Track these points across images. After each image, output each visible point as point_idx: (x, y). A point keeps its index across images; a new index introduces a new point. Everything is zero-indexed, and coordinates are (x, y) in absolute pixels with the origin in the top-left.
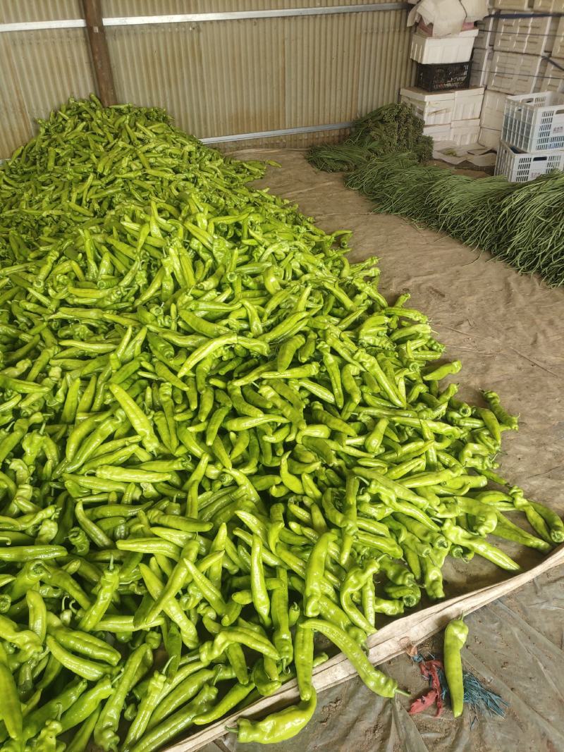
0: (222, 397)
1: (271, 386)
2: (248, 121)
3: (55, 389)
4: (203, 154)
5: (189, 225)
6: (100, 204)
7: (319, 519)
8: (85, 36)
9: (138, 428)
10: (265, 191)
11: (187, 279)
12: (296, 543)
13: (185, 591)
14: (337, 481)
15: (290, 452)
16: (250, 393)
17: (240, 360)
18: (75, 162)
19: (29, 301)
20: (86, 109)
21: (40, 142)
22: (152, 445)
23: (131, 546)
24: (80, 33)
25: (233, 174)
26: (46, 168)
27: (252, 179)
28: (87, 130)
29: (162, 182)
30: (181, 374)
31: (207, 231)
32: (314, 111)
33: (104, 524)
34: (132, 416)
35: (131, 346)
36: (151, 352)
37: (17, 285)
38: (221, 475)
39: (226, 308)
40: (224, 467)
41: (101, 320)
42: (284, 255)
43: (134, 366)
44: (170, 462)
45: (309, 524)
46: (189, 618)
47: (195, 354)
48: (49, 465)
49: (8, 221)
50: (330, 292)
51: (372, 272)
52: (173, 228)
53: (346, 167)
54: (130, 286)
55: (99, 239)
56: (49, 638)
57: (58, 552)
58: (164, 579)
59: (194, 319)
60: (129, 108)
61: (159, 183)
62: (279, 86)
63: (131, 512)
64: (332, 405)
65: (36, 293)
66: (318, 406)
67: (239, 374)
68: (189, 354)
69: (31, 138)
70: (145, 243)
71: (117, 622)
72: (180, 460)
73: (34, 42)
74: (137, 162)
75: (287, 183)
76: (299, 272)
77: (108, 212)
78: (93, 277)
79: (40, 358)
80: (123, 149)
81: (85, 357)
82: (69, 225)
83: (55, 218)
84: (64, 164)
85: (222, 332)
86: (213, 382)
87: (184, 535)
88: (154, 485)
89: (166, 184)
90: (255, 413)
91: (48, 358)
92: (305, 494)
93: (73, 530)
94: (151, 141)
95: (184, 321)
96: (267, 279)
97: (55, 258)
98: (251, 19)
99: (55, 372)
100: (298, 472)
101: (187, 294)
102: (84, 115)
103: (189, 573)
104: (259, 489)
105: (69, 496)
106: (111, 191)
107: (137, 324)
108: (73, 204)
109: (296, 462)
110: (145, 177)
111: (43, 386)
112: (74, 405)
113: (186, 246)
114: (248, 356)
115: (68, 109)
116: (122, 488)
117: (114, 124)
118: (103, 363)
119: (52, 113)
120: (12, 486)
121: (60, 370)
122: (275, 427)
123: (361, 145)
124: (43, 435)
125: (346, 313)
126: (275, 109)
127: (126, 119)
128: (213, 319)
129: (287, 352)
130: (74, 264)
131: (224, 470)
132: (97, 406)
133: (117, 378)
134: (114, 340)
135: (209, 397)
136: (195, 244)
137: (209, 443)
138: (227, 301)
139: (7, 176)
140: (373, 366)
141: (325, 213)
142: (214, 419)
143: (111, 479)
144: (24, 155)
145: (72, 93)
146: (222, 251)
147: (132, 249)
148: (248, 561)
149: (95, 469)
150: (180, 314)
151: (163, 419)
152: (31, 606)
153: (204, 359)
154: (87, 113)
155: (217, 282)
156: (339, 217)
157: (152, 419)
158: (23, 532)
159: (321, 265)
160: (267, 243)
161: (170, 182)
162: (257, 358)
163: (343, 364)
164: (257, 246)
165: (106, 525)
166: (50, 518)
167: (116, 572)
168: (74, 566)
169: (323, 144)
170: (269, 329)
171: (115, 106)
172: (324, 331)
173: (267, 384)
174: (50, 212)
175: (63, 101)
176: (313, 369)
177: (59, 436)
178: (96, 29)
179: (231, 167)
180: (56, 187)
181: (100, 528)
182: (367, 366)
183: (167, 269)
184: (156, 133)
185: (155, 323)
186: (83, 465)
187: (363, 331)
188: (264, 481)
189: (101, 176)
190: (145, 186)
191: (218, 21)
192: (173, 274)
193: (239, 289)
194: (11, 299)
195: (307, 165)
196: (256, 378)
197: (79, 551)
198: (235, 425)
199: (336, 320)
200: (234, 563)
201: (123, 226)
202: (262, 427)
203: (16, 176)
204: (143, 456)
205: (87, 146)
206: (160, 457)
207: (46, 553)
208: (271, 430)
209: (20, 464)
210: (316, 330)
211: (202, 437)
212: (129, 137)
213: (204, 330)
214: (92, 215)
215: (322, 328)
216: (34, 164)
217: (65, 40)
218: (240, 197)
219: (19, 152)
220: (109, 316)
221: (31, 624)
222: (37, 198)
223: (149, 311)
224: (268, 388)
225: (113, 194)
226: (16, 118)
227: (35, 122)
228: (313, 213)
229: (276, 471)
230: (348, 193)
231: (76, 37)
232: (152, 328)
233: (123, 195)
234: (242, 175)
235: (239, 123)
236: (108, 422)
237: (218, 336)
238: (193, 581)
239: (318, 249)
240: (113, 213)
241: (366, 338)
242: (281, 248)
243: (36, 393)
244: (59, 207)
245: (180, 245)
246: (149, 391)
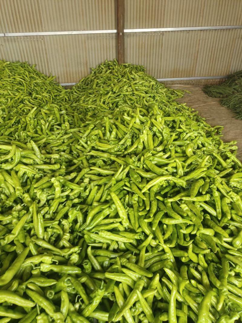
0: (162, 206)
1: (186, 204)
2: (179, 73)
3: (85, 189)
4: (158, 86)
5: (153, 120)
6: (113, 104)
7: (206, 280)
8: (116, 36)
9: (121, 214)
10: (184, 104)
11: (150, 145)
12: (193, 291)
13: (134, 305)
14: (216, 260)
15: (193, 240)
16: (175, 206)
17: (171, 188)
18: (104, 86)
19: (79, 145)
20: (111, 64)
21: (91, 77)
22: (126, 224)
23: (112, 276)
24: (114, 35)
25: (170, 95)
26: (92, 87)
27: (178, 98)
28: (111, 73)
29: (140, 97)
30: (143, 191)
31: (161, 123)
32: (209, 70)
33: (99, 258)
34: (119, 209)
35: (121, 174)
36: (130, 177)
37: (75, 137)
38: (157, 246)
39: (166, 161)
40: (159, 242)
41: (109, 158)
42: (194, 137)
43: (122, 183)
44: (134, 234)
45: (200, 282)
46: (134, 320)
47: (151, 182)
48: (79, 224)
49: (74, 108)
50: (216, 158)
51: (234, 148)
52: (145, 120)
53: (222, 96)
54: (123, 145)
55: (112, 121)
56: (68, 317)
57: (77, 271)
58: (125, 297)
59: (151, 165)
60: (129, 65)
61: (139, 98)
62: (195, 59)
63: (113, 256)
64: (214, 216)
65: (82, 142)
66: (208, 217)
67: (170, 194)
68: (148, 182)
69: (88, 75)
70: (132, 126)
71: (100, 314)
72: (138, 234)
73: (96, 38)
74: (130, 88)
75: (193, 101)
76: (201, 146)
77: (115, 108)
78: (108, 138)
79: (81, 173)
80: (125, 82)
81: (100, 175)
82: (98, 112)
83: (93, 108)
84: (100, 86)
85: (164, 173)
86: (158, 197)
87: (138, 276)
88: (125, 243)
89: (142, 98)
90: (178, 217)
91: (84, 173)
92: (198, 264)
93: (85, 261)
94: (137, 79)
95: (146, 165)
96: (187, 149)
97: (92, 128)
98: (186, 31)
99: (86, 180)
100: (197, 252)
101: (149, 153)
102: (111, 67)
103: (138, 297)
104: (175, 256)
105: (84, 241)
106: (118, 100)
107: (125, 163)
108: (101, 104)
109: (196, 247)
110: (133, 94)
111: (81, 187)
112: (93, 197)
113: (150, 129)
114: (175, 186)
115: (104, 64)
116: (109, 242)
117: (122, 72)
118: (108, 180)
119: (98, 66)
120: (62, 232)
121: (89, 180)
122: (186, 225)
123: (230, 86)
124: (78, 211)
125: (222, 169)
126: (191, 69)
127: (127, 70)
128: (160, 166)
129: (196, 188)
130: (100, 131)
131: (159, 244)
132: (103, 200)
133: (113, 189)
134: (114, 169)
135: (155, 205)
136: (155, 129)
137: (154, 229)
138: (167, 158)
139: (76, 89)
140: (238, 200)
141: (211, 117)
142: (157, 216)
143: (105, 237)
144: (84, 82)
145: (107, 58)
146: (167, 134)
147: (126, 128)
148: (169, 298)
149: (99, 231)
150: (145, 161)
151: (133, 212)
152: (62, 299)
153: (155, 185)
154: (112, 66)
155: (163, 148)
156: (217, 119)
157: (128, 211)
158: (64, 257)
159: (211, 143)
160: (188, 131)
161: (144, 97)
162: (179, 187)
163: (222, 197)
164: (183, 132)
165: (100, 259)
166: (76, 252)
167: (103, 291)
168: (84, 279)
169: (211, 84)
170: (186, 174)
171: (124, 64)
172: (214, 179)
173: (184, 203)
174: (92, 106)
175: (103, 61)
176: (207, 198)
177: (84, 211)
178: (121, 34)
179: (169, 92)
180: (95, 95)
181: (97, 260)
182: (235, 199)
183: (141, 140)
184: (139, 76)
185: (133, 164)
186: (93, 228)
187: (232, 180)
188: (179, 253)
189: (115, 93)
190: (132, 99)
191: (172, 31)
192: (143, 142)
193: (173, 152)
194: (72, 143)
195: (203, 93)
196: (179, 199)
197: (87, 271)
198: (167, 221)
199: (218, 172)
200: (159, 294)
201: (123, 117)
202: (180, 225)
203: (80, 90)
204: (121, 228)
205: (110, 80)
206: (129, 230)
207: (72, 271)
208: (185, 227)
209: (66, 222)
210: (209, 177)
211: (150, 224)
212: (128, 77)
213: (156, 171)
214: (109, 109)
215: (213, 177)
216: (88, 85)
217: (108, 38)
218: (173, 106)
219: (83, 80)
220: (113, 158)
221: (61, 309)
222: (87, 99)
223: (131, 158)
224: (185, 205)
225: (118, 101)
226: (84, 67)
227: (91, 69)
228: (205, 116)
229: (186, 249)
230: (222, 108)
231: (112, 36)
232: (132, 167)
233: (123, 102)
234: (174, 96)
235: (175, 73)
236: (107, 209)
237: (162, 175)
238: (139, 301)
239: (209, 134)
240: (118, 109)
241: (233, 183)
242: (193, 134)
243: (77, 189)
244: (95, 104)
245: (148, 129)
246: (127, 197)
